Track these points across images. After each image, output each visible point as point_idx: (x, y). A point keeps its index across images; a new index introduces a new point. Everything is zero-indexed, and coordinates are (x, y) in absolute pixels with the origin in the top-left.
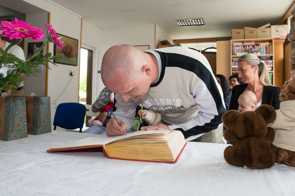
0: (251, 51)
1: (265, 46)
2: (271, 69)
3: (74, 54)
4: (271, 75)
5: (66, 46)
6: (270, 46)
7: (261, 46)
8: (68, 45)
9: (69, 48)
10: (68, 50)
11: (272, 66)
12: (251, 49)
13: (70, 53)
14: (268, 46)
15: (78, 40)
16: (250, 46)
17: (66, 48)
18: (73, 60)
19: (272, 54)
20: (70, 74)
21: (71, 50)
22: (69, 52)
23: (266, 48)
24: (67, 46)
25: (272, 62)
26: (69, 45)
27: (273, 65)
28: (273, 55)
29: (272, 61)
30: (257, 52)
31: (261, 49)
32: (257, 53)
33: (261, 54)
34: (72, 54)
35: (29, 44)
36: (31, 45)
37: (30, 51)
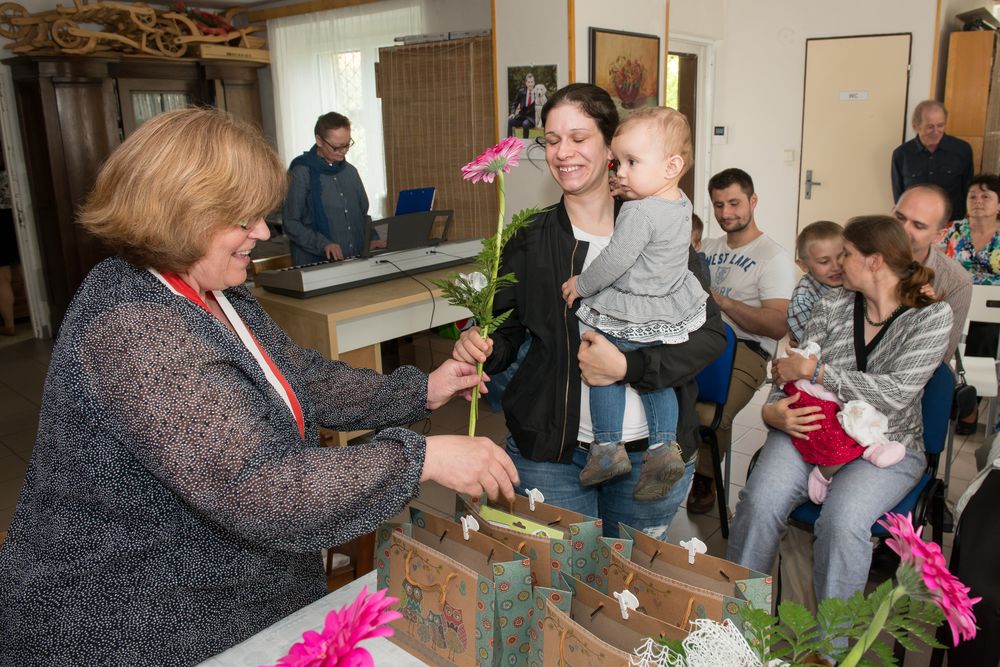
3: (649, 92)
5: (623, 69)
8: (629, 63)
9: (632, 73)
10: (630, 81)
13: (638, 89)
15: (659, 39)
21: (640, 77)
22: (634, 86)
24: (626, 69)
26: (633, 61)
35: (512, 72)
36: (516, 76)
37: (516, 95)
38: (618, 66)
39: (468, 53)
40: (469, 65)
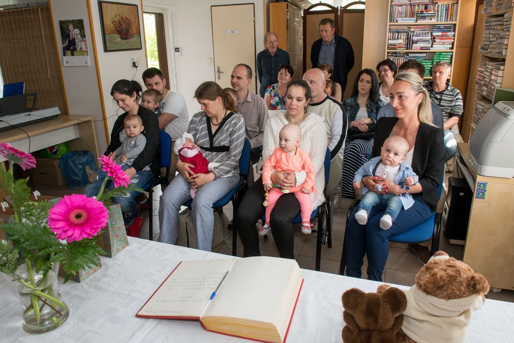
0: (421, 15)
1: (445, 6)
2: (451, 46)
3: (135, 32)
4: (450, 56)
5: (119, 21)
6: (454, 6)
7: (438, 6)
8: (122, 18)
9: (124, 23)
10: (124, 26)
11: (453, 41)
12: (422, 12)
13: (129, 30)
14: (450, 6)
15: (137, 6)
16: (421, 6)
17: (120, 24)
18: (133, 40)
19: (456, 20)
20: (132, 64)
21: (129, 25)
22: (126, 29)
23: (447, 10)
24: (121, 20)
25: (454, 36)
26: (124, 17)
27: (454, 39)
28: (457, 23)
29: (453, 33)
30: (431, 17)
31: (438, 11)
32: (431, 20)
33: (437, 21)
34: (130, 31)
35: (61, 23)
36: (64, 25)
37: (65, 35)
38: (117, 19)
39: (38, 14)
40: (39, 20)
